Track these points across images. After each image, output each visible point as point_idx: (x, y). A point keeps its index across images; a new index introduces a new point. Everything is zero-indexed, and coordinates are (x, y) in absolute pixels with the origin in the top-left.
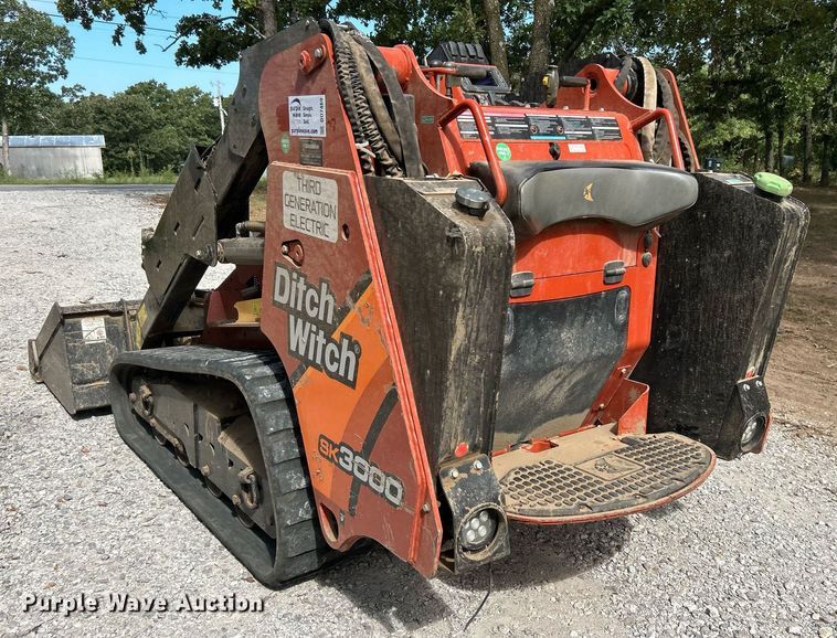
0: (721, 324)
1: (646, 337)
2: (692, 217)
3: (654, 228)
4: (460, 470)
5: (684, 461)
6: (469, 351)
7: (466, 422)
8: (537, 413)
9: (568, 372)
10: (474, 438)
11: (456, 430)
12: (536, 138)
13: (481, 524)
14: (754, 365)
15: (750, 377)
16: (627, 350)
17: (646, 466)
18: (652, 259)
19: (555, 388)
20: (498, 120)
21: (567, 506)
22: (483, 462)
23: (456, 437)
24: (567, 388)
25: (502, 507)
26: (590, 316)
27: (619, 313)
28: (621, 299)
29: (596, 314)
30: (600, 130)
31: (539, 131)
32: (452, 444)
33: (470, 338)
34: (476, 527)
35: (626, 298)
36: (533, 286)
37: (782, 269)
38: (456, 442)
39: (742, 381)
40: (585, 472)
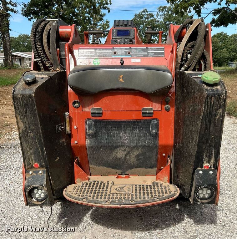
0: (190, 141)
1: (171, 141)
2: (183, 91)
3: (170, 95)
4: (34, 172)
5: (152, 196)
6: (27, 131)
7: (35, 156)
8: (124, 164)
9: (128, 150)
10: (41, 163)
11: (31, 158)
12: (115, 56)
13: (42, 193)
14: (209, 163)
15: (207, 168)
16: (160, 146)
17: (134, 193)
18: (171, 109)
19: (126, 155)
20: (98, 50)
21: (80, 197)
22: (44, 171)
23: (32, 160)
24: (134, 156)
25: (45, 188)
26: (135, 128)
27: (152, 129)
28: (153, 123)
29: (139, 128)
30: (152, 52)
31: (117, 53)
32: (31, 163)
33: (26, 127)
34: (40, 193)
35: (156, 124)
36: (102, 113)
37: (215, 119)
38: (33, 162)
39: (201, 169)
40: (111, 188)
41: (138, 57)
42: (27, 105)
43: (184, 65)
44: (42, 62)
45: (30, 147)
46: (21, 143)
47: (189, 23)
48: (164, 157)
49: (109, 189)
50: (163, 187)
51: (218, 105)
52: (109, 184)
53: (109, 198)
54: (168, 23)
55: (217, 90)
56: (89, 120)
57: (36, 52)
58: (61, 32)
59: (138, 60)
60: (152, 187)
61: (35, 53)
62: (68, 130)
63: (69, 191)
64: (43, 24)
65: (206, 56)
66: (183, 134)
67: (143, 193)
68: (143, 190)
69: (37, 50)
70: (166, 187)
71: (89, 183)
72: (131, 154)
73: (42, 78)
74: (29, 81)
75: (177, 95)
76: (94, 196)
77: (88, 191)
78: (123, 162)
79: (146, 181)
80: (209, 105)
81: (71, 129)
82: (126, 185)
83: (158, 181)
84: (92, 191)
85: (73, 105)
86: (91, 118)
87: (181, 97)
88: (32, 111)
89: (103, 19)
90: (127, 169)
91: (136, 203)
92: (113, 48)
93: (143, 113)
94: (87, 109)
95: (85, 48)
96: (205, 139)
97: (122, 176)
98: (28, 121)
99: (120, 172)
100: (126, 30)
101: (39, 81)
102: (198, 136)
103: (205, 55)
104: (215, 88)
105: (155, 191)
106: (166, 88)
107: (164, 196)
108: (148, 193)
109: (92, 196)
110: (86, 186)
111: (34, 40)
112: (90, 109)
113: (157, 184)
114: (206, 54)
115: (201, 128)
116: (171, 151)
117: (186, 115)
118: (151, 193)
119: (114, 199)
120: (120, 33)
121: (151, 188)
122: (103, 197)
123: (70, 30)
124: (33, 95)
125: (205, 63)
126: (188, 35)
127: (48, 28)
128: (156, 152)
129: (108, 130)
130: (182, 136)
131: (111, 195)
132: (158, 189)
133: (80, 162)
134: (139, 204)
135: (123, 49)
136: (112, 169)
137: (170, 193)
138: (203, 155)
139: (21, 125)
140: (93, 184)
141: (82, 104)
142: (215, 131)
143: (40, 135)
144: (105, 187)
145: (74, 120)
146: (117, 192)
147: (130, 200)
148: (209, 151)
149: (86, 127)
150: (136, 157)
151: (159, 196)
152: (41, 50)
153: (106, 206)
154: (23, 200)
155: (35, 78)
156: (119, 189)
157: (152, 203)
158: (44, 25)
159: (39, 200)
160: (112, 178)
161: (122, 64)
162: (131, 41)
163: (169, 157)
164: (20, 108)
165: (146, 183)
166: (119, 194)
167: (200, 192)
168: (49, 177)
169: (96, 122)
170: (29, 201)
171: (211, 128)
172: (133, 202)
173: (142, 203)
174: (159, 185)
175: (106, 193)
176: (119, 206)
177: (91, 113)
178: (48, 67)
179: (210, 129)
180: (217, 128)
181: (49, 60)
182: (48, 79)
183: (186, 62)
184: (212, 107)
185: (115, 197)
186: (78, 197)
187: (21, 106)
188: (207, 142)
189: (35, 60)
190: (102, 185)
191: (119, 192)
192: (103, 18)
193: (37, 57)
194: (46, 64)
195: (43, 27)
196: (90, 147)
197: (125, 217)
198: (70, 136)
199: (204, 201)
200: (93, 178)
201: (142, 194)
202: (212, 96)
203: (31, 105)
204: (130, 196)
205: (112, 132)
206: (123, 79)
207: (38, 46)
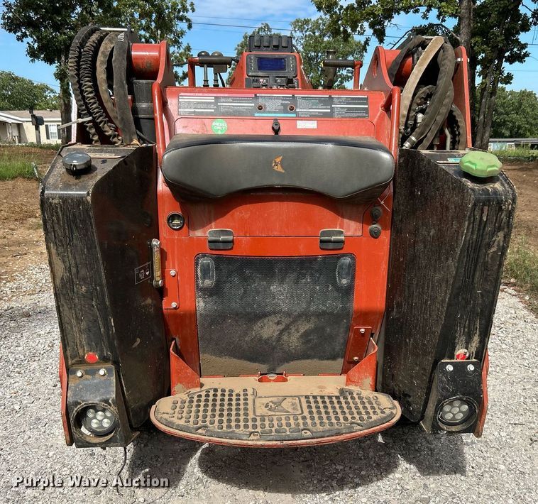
0: (427, 301)
1: (379, 303)
2: (412, 194)
3: (382, 202)
4: (87, 372)
5: (346, 419)
6: (73, 282)
7: (89, 337)
8: (275, 350)
9: (286, 321)
10: (102, 351)
11: (81, 342)
12: (260, 115)
13: (106, 417)
14: (467, 348)
15: (461, 359)
16: (356, 312)
17: (306, 413)
18: (383, 232)
19: (282, 332)
20: (222, 100)
21: (191, 425)
22: (109, 370)
23: (82, 347)
24: (297, 335)
25: (113, 408)
26: (304, 275)
27: (341, 277)
28: (343, 264)
29: (312, 274)
30: (341, 108)
31: (265, 108)
32: (81, 352)
33: (70, 271)
34: (100, 418)
35: (350, 264)
36: (232, 241)
37: (486, 254)
38: (84, 350)
39: (449, 361)
40: (254, 405)
41: (312, 117)
42: (74, 221)
43: (409, 136)
44: (96, 125)
45: (79, 316)
46: (58, 308)
47: (418, 46)
48: (363, 335)
49: (250, 407)
50: (364, 400)
51: (495, 225)
52: (247, 395)
53: (255, 426)
54: (313, 54)
55: (495, 192)
56: (204, 255)
57: (82, 103)
58: (137, 59)
59: (312, 125)
60: (342, 399)
61: (79, 103)
62: (158, 279)
63: (164, 413)
64: (94, 37)
65: (457, 119)
66: (409, 287)
67: (327, 413)
68: (325, 407)
69: (84, 98)
70: (372, 399)
71: (203, 394)
72: (293, 331)
73: (104, 161)
74: (78, 168)
75: (398, 202)
76: (221, 422)
77: (205, 411)
78: (274, 348)
79: (325, 388)
80: (477, 223)
81: (163, 277)
82: (285, 398)
83: (352, 388)
84: (214, 410)
85: (168, 223)
86: (209, 252)
87: (407, 207)
88: (86, 235)
89: (179, 43)
90: (281, 362)
91: (315, 435)
92: (256, 95)
93: (322, 241)
94: (199, 233)
95: (194, 94)
96: (463, 298)
97: (268, 376)
98: (75, 259)
99: (264, 368)
100: (277, 57)
101: (99, 168)
102: (449, 292)
103: (455, 117)
104: (489, 187)
105: (350, 408)
106: (377, 188)
107: (372, 420)
108: (337, 413)
109: (216, 424)
110: (199, 401)
111: (78, 75)
112: (205, 233)
113: (351, 393)
114: (457, 113)
115: (456, 273)
116: (378, 323)
117: (420, 246)
118: (343, 413)
119: (267, 428)
120: (263, 64)
121: (339, 402)
122: (242, 424)
123: (156, 54)
124: (89, 198)
125: (452, 133)
126: (419, 71)
127: (106, 47)
128: (345, 326)
129: (245, 279)
130: (407, 291)
131: (258, 418)
132: (355, 404)
133: (179, 347)
134: (322, 437)
135: (278, 98)
136: (249, 362)
137: (383, 412)
138: (456, 331)
139: (60, 267)
140: (214, 395)
141: (189, 221)
142: (486, 280)
143: (102, 290)
144: (242, 402)
145: (169, 256)
146: (270, 413)
147: (302, 430)
148: (469, 323)
149: (197, 272)
150: (301, 336)
151: (362, 419)
152: (93, 98)
153: (250, 443)
154: (45, 432)
155: (90, 160)
156: (273, 406)
157: (348, 435)
158: (98, 40)
159: (100, 432)
160: (250, 382)
161: (277, 132)
162: (290, 81)
163: (372, 335)
164: (57, 228)
165: (326, 393)
166: (275, 418)
167: (447, 408)
168: (121, 382)
169: (218, 260)
170: (76, 436)
171: (478, 274)
172: (309, 433)
173: (328, 436)
174: (355, 395)
175: (246, 414)
176: (279, 443)
177: (209, 242)
178: (110, 136)
179: (474, 275)
180: (489, 273)
181: (110, 121)
182: (119, 163)
183: (413, 130)
184: (482, 228)
185: (267, 423)
186: (186, 424)
187: (58, 223)
188: (467, 303)
189: (80, 120)
190: (234, 398)
191: (273, 413)
192: (180, 41)
193: (85, 114)
194: (105, 129)
195: (95, 45)
196: (204, 316)
197: (274, 463)
198: (162, 292)
199: (454, 429)
200: (209, 382)
201: (324, 416)
202: (484, 205)
203: (83, 221)
204: (301, 421)
205: (254, 282)
206: (282, 167)
207: (87, 89)
